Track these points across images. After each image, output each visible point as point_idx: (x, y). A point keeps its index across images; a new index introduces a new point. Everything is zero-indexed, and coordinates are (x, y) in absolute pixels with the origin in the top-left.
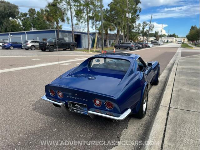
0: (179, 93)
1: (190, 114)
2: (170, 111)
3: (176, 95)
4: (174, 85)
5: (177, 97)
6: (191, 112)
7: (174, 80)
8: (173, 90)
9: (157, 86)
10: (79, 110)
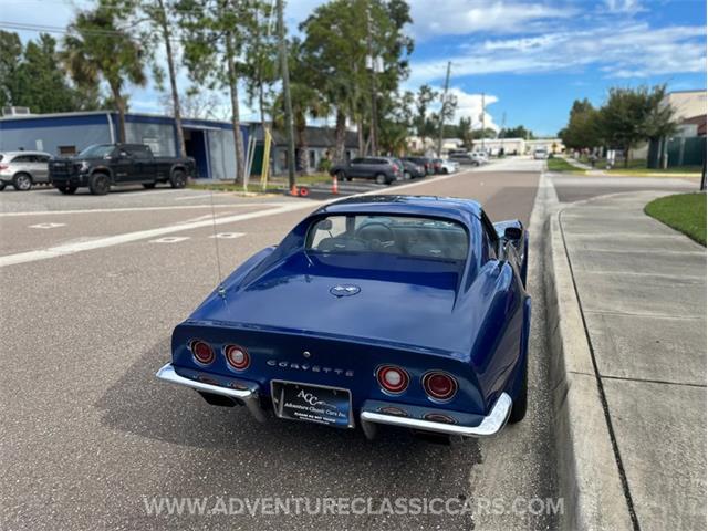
0: (609, 325)
1: (672, 393)
2: (606, 389)
3: (600, 332)
4: (578, 298)
5: (605, 338)
7: (574, 281)
8: (582, 315)
10: (314, 410)
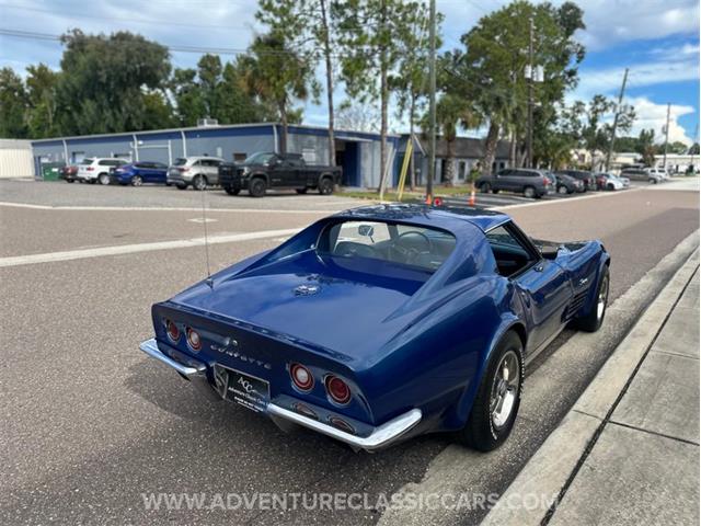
0: (670, 369)
1: (684, 454)
2: (603, 435)
3: (652, 375)
4: (658, 334)
5: (652, 381)
6: (689, 446)
7: (668, 317)
8: (646, 354)
9: (595, 335)
10: (249, 397)
